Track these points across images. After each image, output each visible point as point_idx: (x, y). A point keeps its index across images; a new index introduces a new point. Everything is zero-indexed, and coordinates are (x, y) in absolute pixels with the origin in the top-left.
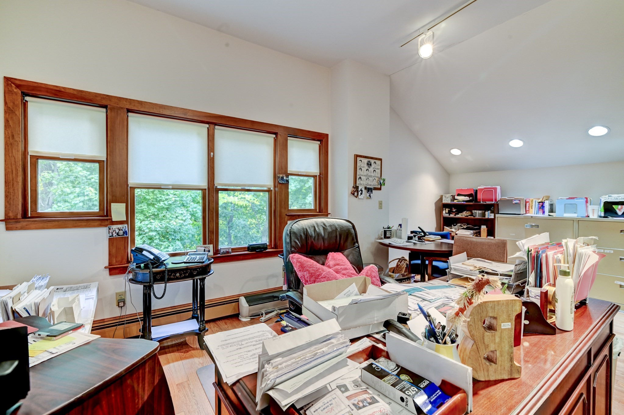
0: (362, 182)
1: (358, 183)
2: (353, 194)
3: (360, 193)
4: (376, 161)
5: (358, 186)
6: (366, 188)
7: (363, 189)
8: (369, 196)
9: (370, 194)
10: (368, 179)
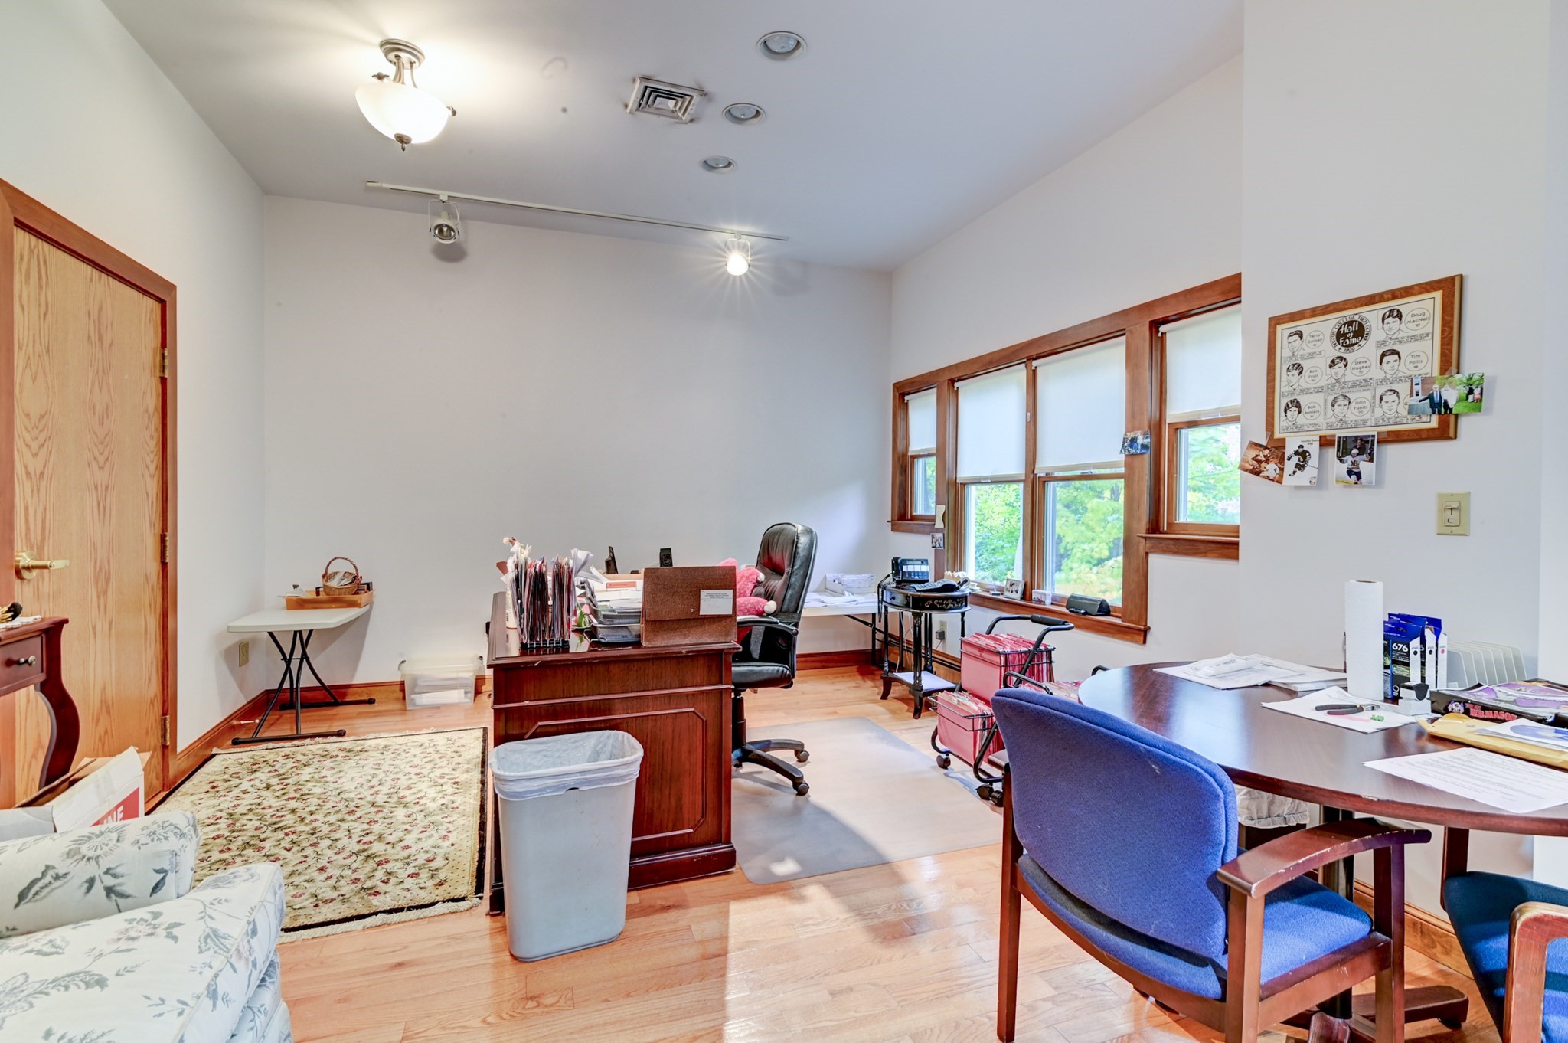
0: (1302, 419)
1: (1284, 424)
2: (1256, 472)
3: (1289, 466)
4: (1404, 305)
5: (1283, 440)
6: (1325, 442)
7: (1314, 449)
8: (1350, 473)
9: (1354, 463)
10: (1341, 402)
